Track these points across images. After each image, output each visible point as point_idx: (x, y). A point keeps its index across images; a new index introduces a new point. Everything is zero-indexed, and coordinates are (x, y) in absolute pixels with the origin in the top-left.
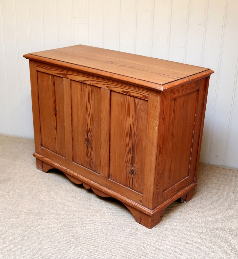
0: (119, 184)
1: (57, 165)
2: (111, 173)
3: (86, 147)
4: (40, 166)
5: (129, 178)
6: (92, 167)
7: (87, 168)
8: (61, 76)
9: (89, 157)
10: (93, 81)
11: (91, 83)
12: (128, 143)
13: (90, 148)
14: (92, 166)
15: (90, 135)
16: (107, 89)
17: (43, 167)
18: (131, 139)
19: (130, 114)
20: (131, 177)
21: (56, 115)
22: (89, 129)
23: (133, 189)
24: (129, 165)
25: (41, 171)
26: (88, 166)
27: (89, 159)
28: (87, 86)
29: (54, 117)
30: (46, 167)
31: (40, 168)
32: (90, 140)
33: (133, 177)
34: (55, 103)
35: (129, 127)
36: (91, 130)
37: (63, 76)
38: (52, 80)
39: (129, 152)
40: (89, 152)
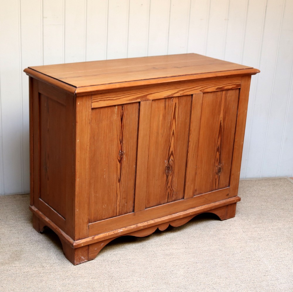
0: (205, 194)
1: (122, 230)
3: (166, 177)
4: (84, 256)
5: (215, 179)
6: (171, 198)
7: (165, 203)
8: (139, 100)
9: (169, 187)
10: (183, 90)
11: (181, 94)
12: (217, 142)
13: (171, 176)
14: (172, 196)
15: (171, 160)
16: (200, 93)
17: (90, 253)
18: (220, 136)
20: (218, 177)
21: (120, 161)
23: (219, 189)
24: (217, 164)
25: (85, 262)
26: (167, 200)
27: (169, 190)
28: (173, 99)
29: (117, 165)
30: (96, 249)
31: (83, 260)
32: (172, 165)
33: (220, 175)
34: (121, 144)
35: (220, 124)
36: (173, 152)
37: (141, 100)
38: (120, 112)
39: (217, 151)
40: (169, 181)
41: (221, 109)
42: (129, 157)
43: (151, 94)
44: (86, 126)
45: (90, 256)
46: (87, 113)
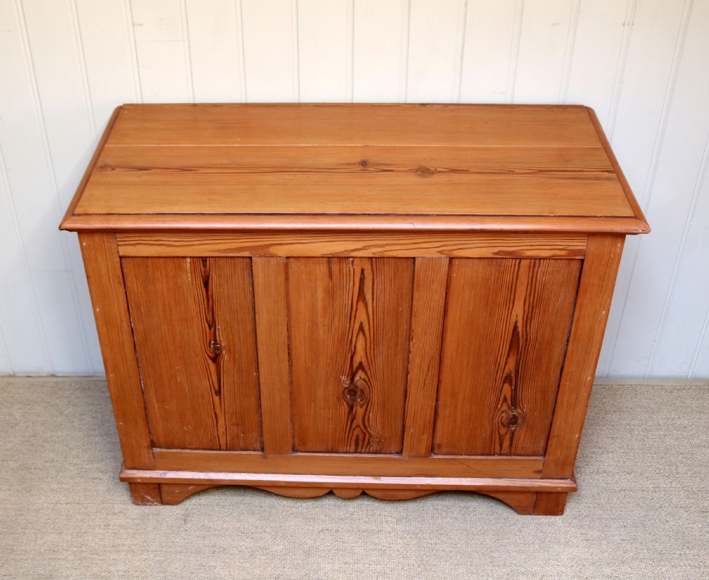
0: (466, 457)
2: (437, 441)
3: (346, 407)
4: (149, 495)
5: (500, 436)
6: (366, 447)
7: (349, 453)
8: (246, 254)
9: (358, 426)
10: (382, 246)
11: (373, 253)
12: (503, 364)
13: (361, 407)
14: (368, 444)
15: (360, 378)
16: (440, 258)
17: (164, 495)
18: (515, 353)
19: (516, 300)
20: (507, 432)
21: (216, 358)
22: (361, 363)
23: (511, 455)
24: (505, 408)
25: (156, 505)
26: (353, 447)
27: (357, 432)
28: (353, 262)
29: (208, 365)
30: (177, 491)
31: (149, 501)
32: (362, 388)
33: (515, 430)
34: (212, 329)
35: (512, 327)
36: (365, 364)
37: (250, 253)
38: (198, 270)
39: (504, 382)
40: (357, 416)
41: (517, 297)
42: (237, 356)
43: (281, 244)
44: (113, 287)
45: (165, 498)
46: (109, 262)
